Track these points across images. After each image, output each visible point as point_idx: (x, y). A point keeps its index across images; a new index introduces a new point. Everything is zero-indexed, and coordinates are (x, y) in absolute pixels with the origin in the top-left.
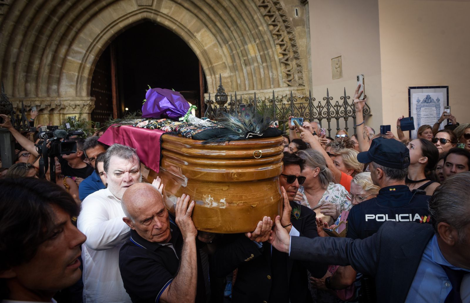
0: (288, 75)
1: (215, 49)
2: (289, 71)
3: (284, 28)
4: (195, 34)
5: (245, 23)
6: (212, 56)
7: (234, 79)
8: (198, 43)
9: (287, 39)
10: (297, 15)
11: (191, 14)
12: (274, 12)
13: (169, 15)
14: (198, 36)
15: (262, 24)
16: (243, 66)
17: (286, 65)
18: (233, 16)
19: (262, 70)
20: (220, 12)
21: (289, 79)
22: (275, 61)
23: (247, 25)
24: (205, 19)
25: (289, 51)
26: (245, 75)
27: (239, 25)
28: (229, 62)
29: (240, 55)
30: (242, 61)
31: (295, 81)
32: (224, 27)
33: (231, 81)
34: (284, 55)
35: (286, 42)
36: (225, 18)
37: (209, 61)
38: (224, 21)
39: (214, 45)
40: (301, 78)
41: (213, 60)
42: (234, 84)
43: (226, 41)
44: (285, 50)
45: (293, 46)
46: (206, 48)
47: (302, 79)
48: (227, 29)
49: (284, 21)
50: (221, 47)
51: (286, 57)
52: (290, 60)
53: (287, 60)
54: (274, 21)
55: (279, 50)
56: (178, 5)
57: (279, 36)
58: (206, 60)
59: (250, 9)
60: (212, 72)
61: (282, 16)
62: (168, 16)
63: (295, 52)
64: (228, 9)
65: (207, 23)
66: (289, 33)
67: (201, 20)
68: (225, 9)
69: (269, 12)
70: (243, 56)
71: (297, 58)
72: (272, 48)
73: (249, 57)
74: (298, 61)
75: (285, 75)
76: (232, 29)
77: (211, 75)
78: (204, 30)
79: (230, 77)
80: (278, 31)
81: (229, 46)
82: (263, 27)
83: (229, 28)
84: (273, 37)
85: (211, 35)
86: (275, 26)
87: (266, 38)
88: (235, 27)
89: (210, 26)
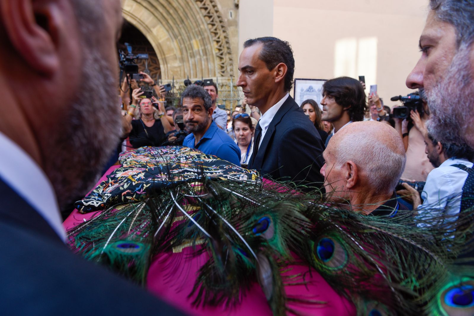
0: (222, 67)
1: (168, 43)
2: (223, 64)
3: (220, 27)
4: (152, 29)
5: (191, 21)
6: (165, 48)
7: (182, 68)
8: (154, 38)
9: (222, 37)
10: (231, 16)
11: (148, 12)
12: (213, 13)
13: (131, 12)
14: (155, 31)
15: (203, 23)
16: (190, 58)
17: (221, 58)
18: (181, 15)
19: (203, 62)
20: (171, 11)
21: (223, 70)
22: (213, 54)
23: (192, 23)
24: (159, 17)
25: (223, 47)
26: (191, 65)
27: (186, 23)
28: (178, 54)
29: (187, 49)
30: (189, 54)
31: (227, 72)
32: (174, 24)
33: (180, 71)
34: (220, 50)
35: (222, 39)
36: (175, 16)
37: (163, 53)
38: (174, 19)
39: (168, 39)
40: (231, 70)
41: (165, 52)
42: (182, 73)
43: (176, 37)
44: (220, 46)
45: (227, 43)
46: (160, 41)
47: (232, 70)
48: (177, 26)
49: (221, 22)
50: (173, 41)
51: (221, 52)
52: (224, 54)
53: (222, 54)
54: (212, 21)
55: (215, 45)
56: (138, 4)
57: (216, 34)
58: (160, 51)
59: (194, 10)
60: (165, 62)
61: (219, 17)
62: (129, 13)
63: (228, 48)
64: (177, 9)
65: (162, 20)
66: (224, 32)
67: (156, 17)
68: (175, 9)
69: (209, 13)
70: (189, 49)
71: (229, 53)
72: (210, 43)
73: (194, 51)
74: (230, 56)
75: (220, 67)
76: (181, 26)
77: (164, 64)
78: (159, 26)
79: (179, 67)
80: (216, 30)
81: (179, 40)
82: (204, 26)
83: (178, 25)
84: (211, 35)
85: (165, 31)
86: (213, 25)
87: (206, 35)
88: (183, 25)
89: (164, 23)
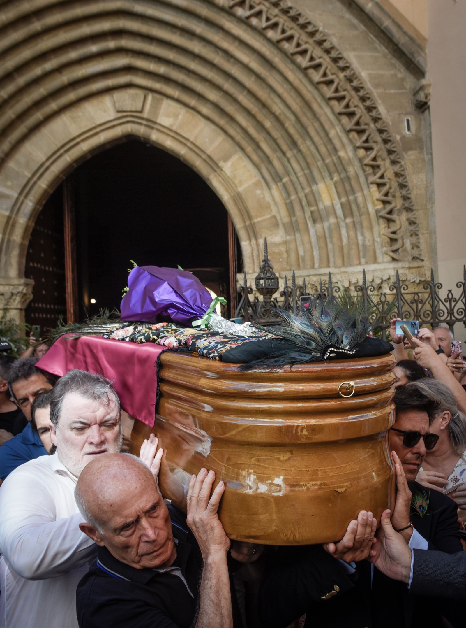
0: (393, 241)
1: (258, 192)
2: (394, 233)
3: (385, 154)
4: (221, 164)
5: (314, 144)
6: (251, 204)
7: (292, 246)
8: (227, 182)
9: (390, 174)
10: (409, 129)
11: (213, 127)
12: (366, 124)
13: (174, 128)
14: (227, 167)
15: (343, 146)
16: (310, 223)
17: (389, 221)
18: (292, 131)
19: (344, 231)
20: (268, 124)
21: (395, 247)
22: (368, 213)
23: (317, 148)
24: (239, 137)
25: (394, 196)
26: (313, 239)
27: (302, 147)
28: (283, 215)
29: (304, 202)
30: (308, 214)
31: (405, 250)
32: (274, 151)
33: (287, 251)
34: (384, 202)
35: (389, 179)
36: (276, 134)
37: (246, 214)
38: (275, 141)
39: (256, 185)
40: (416, 246)
41: (253, 213)
42: (293, 256)
43: (277, 178)
44: (386, 195)
45: (402, 186)
46: (240, 189)
47: (418, 247)
48: (280, 154)
49: (386, 141)
50: (269, 188)
51: (389, 207)
52: (395, 212)
53: (390, 212)
54: (366, 141)
55: (376, 193)
56: (191, 111)
57: (375, 168)
58: (240, 211)
59: (323, 119)
60: (252, 234)
61: (381, 131)
62: (171, 130)
63: (406, 198)
64: (282, 117)
65: (244, 143)
66: (394, 162)
67: (232, 138)
68: (277, 119)
69: (358, 123)
70: (309, 204)
71: (409, 209)
72: (362, 190)
73: (321, 206)
74: (411, 215)
75: (387, 240)
76: (289, 154)
77: (250, 240)
78: (237, 157)
79: (285, 243)
80: (374, 159)
81: (284, 185)
82: (346, 152)
83: (284, 154)
84: (364, 171)
85: (250, 166)
86: (368, 149)
87: (351, 171)
88: (295, 151)
89: (249, 149)
